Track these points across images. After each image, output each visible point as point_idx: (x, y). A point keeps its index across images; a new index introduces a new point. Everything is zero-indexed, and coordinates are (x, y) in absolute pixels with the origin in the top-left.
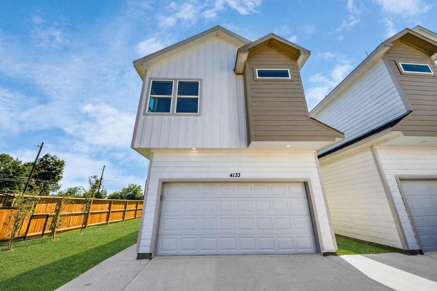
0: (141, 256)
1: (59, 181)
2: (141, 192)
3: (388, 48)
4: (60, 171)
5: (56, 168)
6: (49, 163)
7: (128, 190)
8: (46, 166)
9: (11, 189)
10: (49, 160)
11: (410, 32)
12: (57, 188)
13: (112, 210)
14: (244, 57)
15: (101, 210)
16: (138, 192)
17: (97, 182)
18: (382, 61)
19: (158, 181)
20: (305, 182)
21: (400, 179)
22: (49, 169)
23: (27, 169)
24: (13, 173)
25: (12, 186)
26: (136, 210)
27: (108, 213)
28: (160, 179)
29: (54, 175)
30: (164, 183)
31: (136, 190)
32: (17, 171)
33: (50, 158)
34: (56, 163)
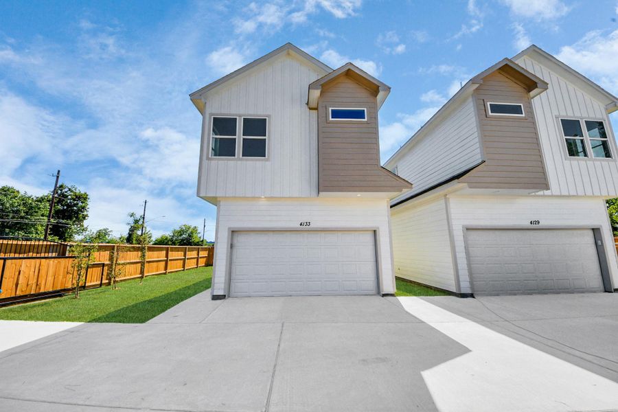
0: (215, 298)
1: (85, 221)
2: (199, 235)
3: (476, 86)
4: (83, 208)
5: (77, 204)
6: (67, 196)
7: (181, 232)
8: (64, 200)
9: (26, 233)
10: (66, 192)
11: (509, 64)
12: (83, 230)
13: (170, 258)
14: (316, 93)
15: (158, 258)
16: (195, 235)
17: (136, 221)
18: (471, 99)
19: (227, 230)
20: (375, 231)
21: (467, 229)
22: (68, 204)
23: (41, 206)
24: (24, 213)
25: (26, 229)
26: (198, 259)
27: (166, 262)
28: (229, 228)
29: (77, 213)
30: (233, 231)
31: (192, 233)
32: (29, 210)
33: (66, 190)
34: (76, 196)
